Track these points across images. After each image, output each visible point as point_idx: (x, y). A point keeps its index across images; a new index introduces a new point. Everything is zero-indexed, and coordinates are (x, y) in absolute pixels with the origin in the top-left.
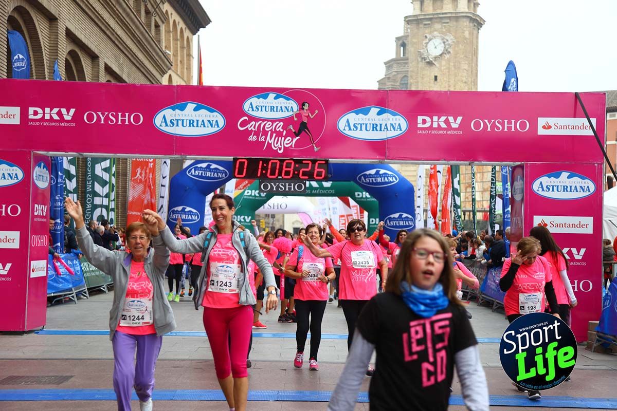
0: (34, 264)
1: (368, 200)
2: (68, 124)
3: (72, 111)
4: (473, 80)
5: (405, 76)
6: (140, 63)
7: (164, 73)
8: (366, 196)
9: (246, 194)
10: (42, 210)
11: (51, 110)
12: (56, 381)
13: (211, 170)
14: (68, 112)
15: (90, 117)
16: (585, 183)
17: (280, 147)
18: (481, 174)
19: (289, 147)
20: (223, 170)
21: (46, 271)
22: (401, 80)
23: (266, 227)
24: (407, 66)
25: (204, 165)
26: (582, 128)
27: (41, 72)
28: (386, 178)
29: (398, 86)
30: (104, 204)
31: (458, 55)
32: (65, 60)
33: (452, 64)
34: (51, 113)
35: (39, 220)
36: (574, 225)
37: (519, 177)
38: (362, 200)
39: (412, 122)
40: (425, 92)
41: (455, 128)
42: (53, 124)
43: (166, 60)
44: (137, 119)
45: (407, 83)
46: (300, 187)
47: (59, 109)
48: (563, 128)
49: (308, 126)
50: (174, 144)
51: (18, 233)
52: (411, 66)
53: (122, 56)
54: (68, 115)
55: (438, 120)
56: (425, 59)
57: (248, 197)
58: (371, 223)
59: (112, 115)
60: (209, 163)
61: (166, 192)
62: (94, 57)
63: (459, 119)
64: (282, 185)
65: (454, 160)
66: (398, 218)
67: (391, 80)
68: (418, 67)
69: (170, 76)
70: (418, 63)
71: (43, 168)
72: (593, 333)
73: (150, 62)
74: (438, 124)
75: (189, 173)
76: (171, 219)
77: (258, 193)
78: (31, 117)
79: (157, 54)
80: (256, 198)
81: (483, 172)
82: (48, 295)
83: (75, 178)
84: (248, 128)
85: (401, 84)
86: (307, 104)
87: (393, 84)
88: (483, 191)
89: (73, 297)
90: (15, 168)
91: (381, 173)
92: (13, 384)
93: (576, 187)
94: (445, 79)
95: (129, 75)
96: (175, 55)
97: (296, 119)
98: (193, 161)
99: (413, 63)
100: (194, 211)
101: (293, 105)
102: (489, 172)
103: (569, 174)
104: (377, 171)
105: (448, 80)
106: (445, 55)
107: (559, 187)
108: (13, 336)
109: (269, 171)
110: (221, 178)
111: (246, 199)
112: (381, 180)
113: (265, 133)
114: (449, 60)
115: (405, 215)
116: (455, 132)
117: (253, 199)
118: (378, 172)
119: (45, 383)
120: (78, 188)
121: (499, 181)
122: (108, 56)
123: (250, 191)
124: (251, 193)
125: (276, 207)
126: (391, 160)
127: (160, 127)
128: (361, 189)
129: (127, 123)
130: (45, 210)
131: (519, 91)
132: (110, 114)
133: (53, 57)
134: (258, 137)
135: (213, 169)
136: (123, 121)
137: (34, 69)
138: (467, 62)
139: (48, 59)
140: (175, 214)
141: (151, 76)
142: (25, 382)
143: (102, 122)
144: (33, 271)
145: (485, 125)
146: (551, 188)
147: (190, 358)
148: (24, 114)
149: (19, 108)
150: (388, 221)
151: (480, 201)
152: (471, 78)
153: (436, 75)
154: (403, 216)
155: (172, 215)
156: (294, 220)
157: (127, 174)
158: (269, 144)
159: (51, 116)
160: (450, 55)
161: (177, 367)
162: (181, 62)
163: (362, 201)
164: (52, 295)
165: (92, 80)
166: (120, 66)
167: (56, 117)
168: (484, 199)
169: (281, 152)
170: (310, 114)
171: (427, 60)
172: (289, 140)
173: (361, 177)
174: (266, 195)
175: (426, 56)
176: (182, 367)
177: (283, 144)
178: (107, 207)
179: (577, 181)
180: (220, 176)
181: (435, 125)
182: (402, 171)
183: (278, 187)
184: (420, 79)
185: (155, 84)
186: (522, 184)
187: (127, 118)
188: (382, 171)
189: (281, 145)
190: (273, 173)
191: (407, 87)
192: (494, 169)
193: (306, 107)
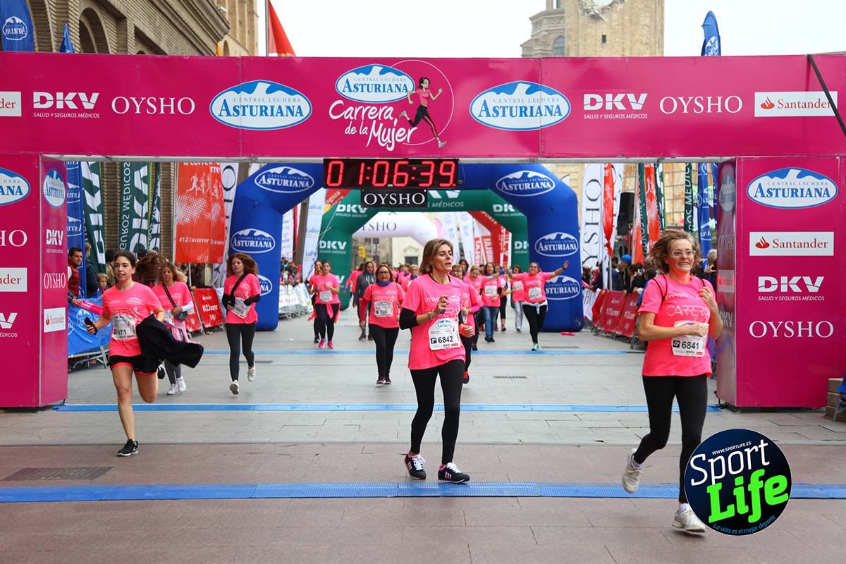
0: (49, 313)
1: (511, 215)
2: (90, 115)
3: (95, 96)
4: (657, 39)
5: (560, 37)
6: (184, 24)
7: (219, 40)
8: (509, 210)
9: (338, 209)
10: (57, 238)
11: (64, 97)
12: (88, 475)
13: (289, 177)
14: (89, 97)
15: (120, 105)
16: (822, 183)
17: (390, 142)
18: (671, 174)
19: (403, 142)
20: (307, 177)
21: (65, 323)
22: (555, 42)
23: (367, 256)
24: (562, 22)
25: (279, 170)
26: (817, 105)
27: (45, 41)
28: (537, 184)
29: (550, 51)
30: (142, 228)
31: (636, 4)
32: (78, 22)
33: (627, 18)
34: (65, 100)
35: (54, 251)
36: (806, 244)
37: (728, 177)
38: (504, 215)
39: (576, 102)
40: (594, 60)
41: (639, 110)
42: (69, 115)
43: (220, 21)
44: (186, 106)
45: (564, 47)
46: (418, 199)
47: (74, 94)
48: (790, 106)
49: (428, 110)
50: (240, 141)
51: (25, 270)
52: (569, 22)
53: (159, 16)
54: (89, 102)
55: (613, 99)
56: (588, 11)
57: (341, 215)
58: (516, 248)
59: (152, 101)
60: (286, 167)
61: (229, 208)
62: (119, 19)
63: (643, 97)
64: (393, 196)
65: (636, 156)
66: (555, 240)
67: (540, 43)
68: (578, 23)
69: (226, 43)
70: (578, 18)
71: (57, 178)
72: (834, 395)
73: (199, 25)
74: (614, 105)
75: (258, 182)
76: (236, 247)
77: (357, 209)
78: (37, 106)
79: (208, 12)
80: (353, 216)
81: (673, 172)
82: (69, 357)
83: (99, 192)
84: (343, 116)
85: (554, 48)
86: (426, 81)
87: (543, 48)
88: (673, 199)
89: (101, 358)
90: (17, 178)
91: (529, 176)
92: (30, 480)
93: (809, 190)
94: (617, 40)
95: (169, 43)
96: (232, 13)
97: (411, 102)
98: (263, 165)
99: (572, 18)
100: (267, 235)
101: (408, 82)
102: (682, 171)
103: (800, 171)
104: (524, 173)
105: (621, 41)
106: (617, 5)
107: (786, 191)
108: (23, 414)
109: (375, 176)
110: (304, 188)
111: (339, 217)
112: (531, 186)
113: (368, 123)
114: (623, 11)
115: (564, 236)
116: (637, 116)
117: (348, 218)
118: (525, 175)
119: (73, 478)
120: (104, 205)
121: (695, 185)
122: (140, 18)
123: (344, 206)
124: (346, 208)
125: (380, 228)
126: (548, 157)
127: (220, 118)
128: (502, 200)
129: (172, 112)
130: (61, 238)
131: (722, 55)
132: (148, 101)
133: (62, 19)
134: (358, 129)
135: (292, 175)
136: (167, 109)
137: (35, 37)
138: (647, 14)
139: (55, 22)
140: (240, 240)
141: (200, 44)
142: (46, 477)
143: (138, 111)
144: (48, 324)
145: (679, 105)
146: (774, 193)
147: (273, 441)
148: (27, 102)
149: (19, 94)
150: (541, 244)
151: (669, 213)
152: (655, 38)
153: (604, 34)
154: (562, 237)
155: (235, 242)
156: (406, 246)
157: (170, 184)
158: (374, 139)
159: (65, 104)
160: (624, 4)
161: (255, 453)
162: (240, 22)
163: (504, 217)
164: (72, 356)
165: (117, 51)
166: (157, 31)
167: (72, 106)
168: (675, 211)
169: (391, 149)
170: (431, 94)
171: (592, 13)
172: (402, 132)
173: (501, 182)
174: (367, 211)
175: (589, 8)
176: (262, 453)
177: (393, 138)
178: (145, 232)
179: (810, 181)
180: (303, 185)
181: (609, 107)
182: (558, 173)
183: (388, 199)
184: (581, 41)
185: (207, 55)
186: (732, 188)
187: (172, 106)
188: (531, 174)
189: (391, 139)
190: (380, 180)
191: (563, 54)
192: (689, 166)
193: (426, 84)
